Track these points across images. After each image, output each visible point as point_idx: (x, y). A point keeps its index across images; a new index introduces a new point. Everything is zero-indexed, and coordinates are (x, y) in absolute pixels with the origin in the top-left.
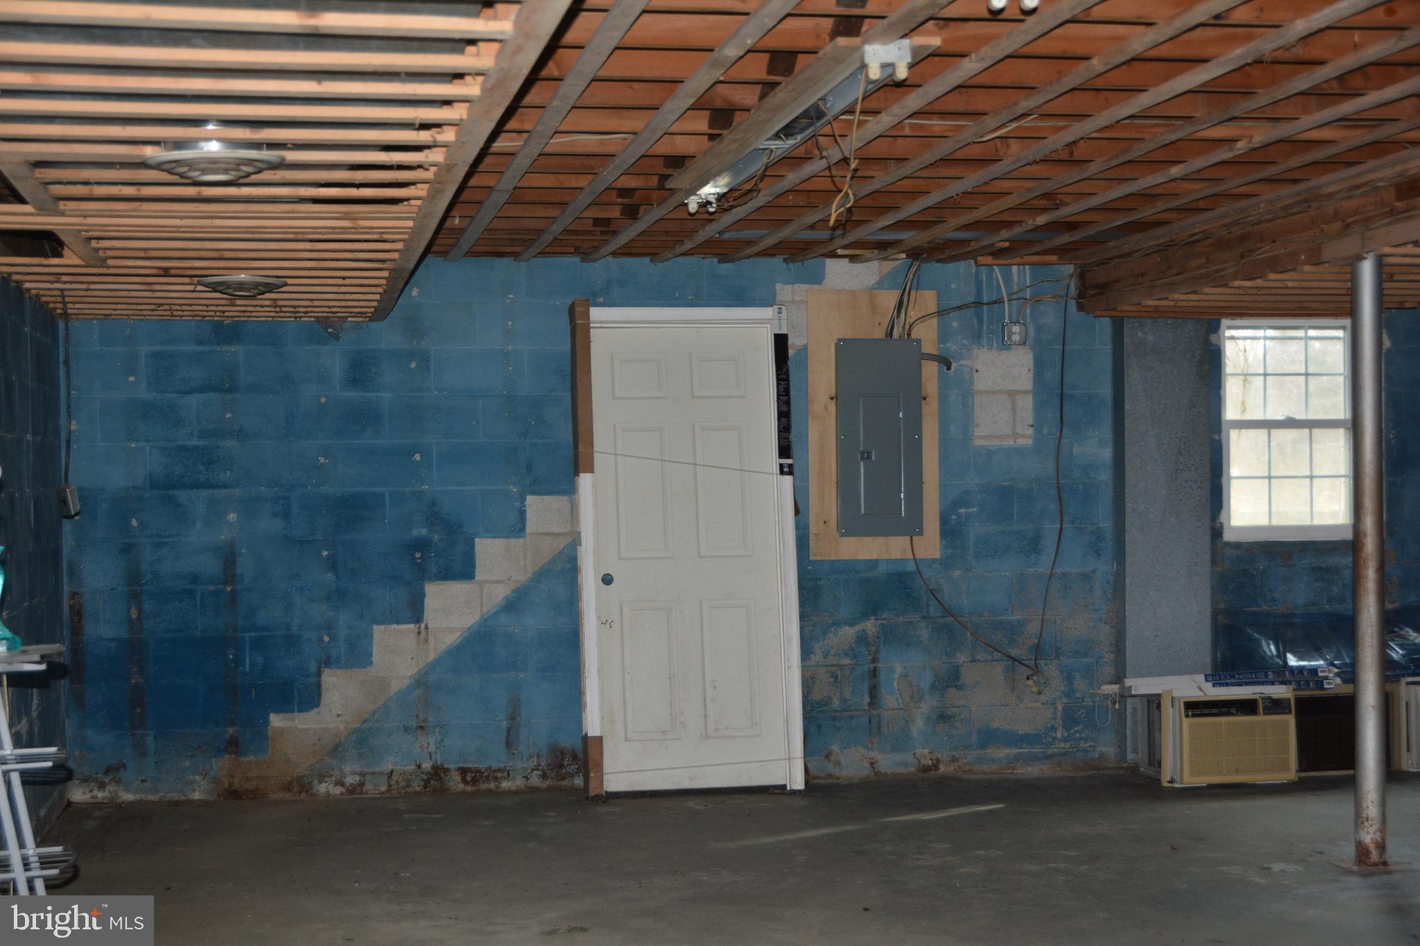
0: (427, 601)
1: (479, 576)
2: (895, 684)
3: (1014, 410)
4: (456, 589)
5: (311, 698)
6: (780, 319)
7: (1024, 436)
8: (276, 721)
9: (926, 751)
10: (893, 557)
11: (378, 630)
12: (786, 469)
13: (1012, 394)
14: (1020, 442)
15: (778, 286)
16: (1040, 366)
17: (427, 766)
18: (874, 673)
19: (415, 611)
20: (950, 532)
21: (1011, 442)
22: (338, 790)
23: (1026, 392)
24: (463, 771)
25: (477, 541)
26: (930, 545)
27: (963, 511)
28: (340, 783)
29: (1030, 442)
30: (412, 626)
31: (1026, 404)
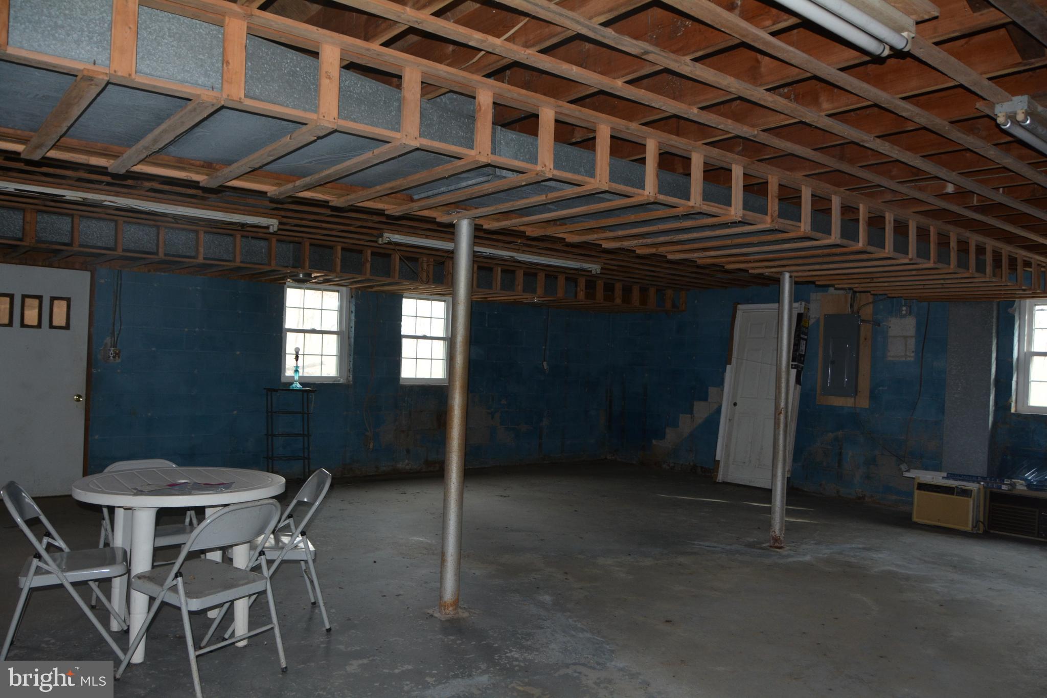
0: (695, 407)
1: (709, 400)
2: (849, 460)
3: (906, 345)
4: (702, 403)
5: (663, 437)
6: (801, 307)
7: (910, 357)
8: (654, 442)
9: (860, 490)
10: (849, 406)
11: (681, 415)
12: (793, 366)
13: (905, 337)
14: (908, 359)
15: (811, 294)
16: (918, 325)
17: (691, 464)
18: (840, 454)
19: (690, 411)
20: (874, 396)
21: (904, 359)
22: (668, 468)
23: (912, 337)
24: (702, 468)
25: (709, 388)
26: (863, 402)
27: (881, 388)
28: (669, 465)
29: (912, 359)
30: (690, 415)
31: (912, 343)
